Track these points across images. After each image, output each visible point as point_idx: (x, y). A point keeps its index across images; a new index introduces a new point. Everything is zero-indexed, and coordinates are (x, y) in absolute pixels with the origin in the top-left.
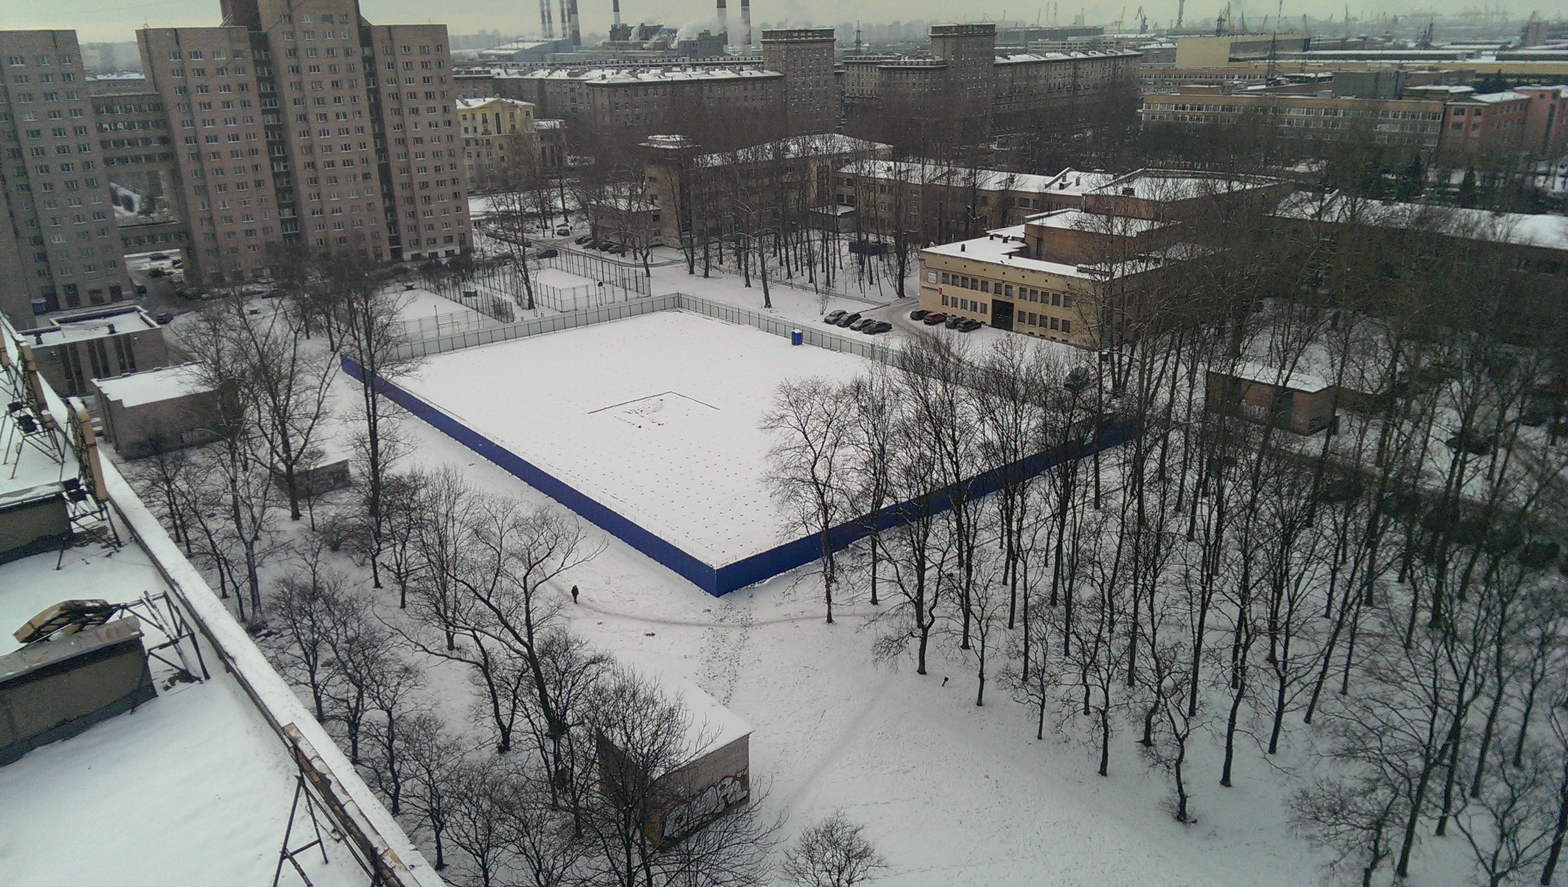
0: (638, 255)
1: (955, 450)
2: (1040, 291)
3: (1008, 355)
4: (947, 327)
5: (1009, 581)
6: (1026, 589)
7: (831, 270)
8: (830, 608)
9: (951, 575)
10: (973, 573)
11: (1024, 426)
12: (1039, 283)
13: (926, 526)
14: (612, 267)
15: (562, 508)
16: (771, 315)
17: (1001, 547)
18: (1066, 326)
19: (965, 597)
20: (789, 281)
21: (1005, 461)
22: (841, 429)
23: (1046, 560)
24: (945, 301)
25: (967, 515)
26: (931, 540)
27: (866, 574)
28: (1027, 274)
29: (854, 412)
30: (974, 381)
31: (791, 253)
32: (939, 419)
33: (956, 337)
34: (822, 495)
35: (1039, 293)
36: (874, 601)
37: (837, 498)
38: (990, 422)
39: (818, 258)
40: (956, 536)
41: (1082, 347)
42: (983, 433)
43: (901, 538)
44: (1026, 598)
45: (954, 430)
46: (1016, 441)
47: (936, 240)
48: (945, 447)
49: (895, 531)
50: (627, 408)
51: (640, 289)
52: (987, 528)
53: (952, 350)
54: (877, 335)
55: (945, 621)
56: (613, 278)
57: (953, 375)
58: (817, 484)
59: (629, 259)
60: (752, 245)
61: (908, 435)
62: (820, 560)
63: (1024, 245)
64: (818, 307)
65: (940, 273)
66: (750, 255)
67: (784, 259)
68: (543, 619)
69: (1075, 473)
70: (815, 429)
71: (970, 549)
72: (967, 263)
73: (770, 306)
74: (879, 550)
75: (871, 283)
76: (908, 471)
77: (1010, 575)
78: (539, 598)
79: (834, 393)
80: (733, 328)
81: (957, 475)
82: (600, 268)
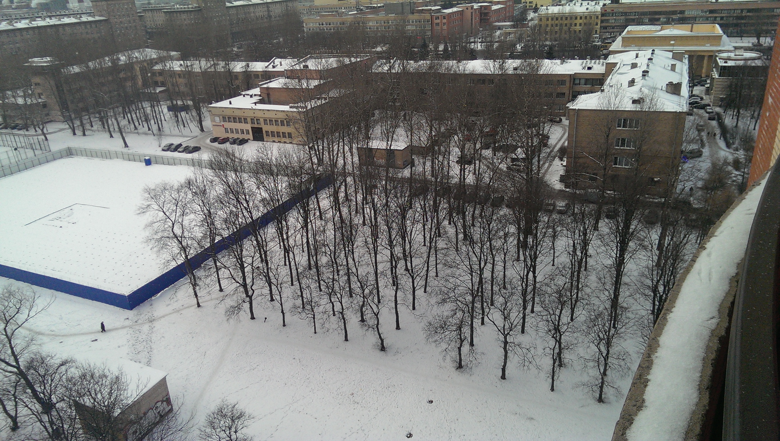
0: (37, 129)
1: (248, 206)
2: (274, 120)
3: (265, 154)
4: (231, 144)
5: (287, 263)
6: (296, 265)
7: (159, 122)
8: (197, 300)
9: (258, 267)
10: (269, 264)
11: (280, 188)
12: (272, 116)
13: (241, 246)
14: (22, 139)
15: (21, 284)
16: (129, 151)
17: (280, 248)
18: (290, 135)
19: (267, 277)
20: (136, 131)
21: (274, 206)
22: (184, 207)
23: (303, 249)
24: (226, 131)
25: (261, 236)
26: (244, 253)
27: (214, 277)
28: (266, 112)
29: (190, 196)
30: (251, 169)
31: (134, 116)
32: (237, 191)
33: (237, 148)
34: (181, 243)
35: (274, 121)
36: (221, 290)
37: (190, 242)
38: (263, 188)
39: (150, 117)
40: (257, 248)
41: (300, 145)
42: (260, 194)
43: (229, 255)
44: (297, 269)
45: (245, 196)
46: (277, 195)
47: (215, 100)
48: (243, 205)
49: (225, 252)
50: (48, 218)
51: (43, 148)
52: (272, 240)
53: (236, 155)
54: (194, 153)
55: (259, 290)
56: (23, 144)
57: (239, 168)
58: (177, 237)
59: (32, 132)
60: (109, 114)
61: (222, 203)
62: (187, 276)
63: (261, 98)
64: (157, 143)
65: (221, 117)
66: (109, 120)
67: (130, 120)
68: (23, 350)
69: (308, 205)
70: (169, 209)
71: (265, 252)
72: (234, 110)
73: (127, 147)
74: (218, 264)
75: (184, 126)
76: (226, 221)
77: (287, 260)
78: (17, 338)
79: (176, 188)
80: (107, 163)
81: (252, 218)
82: (13, 140)
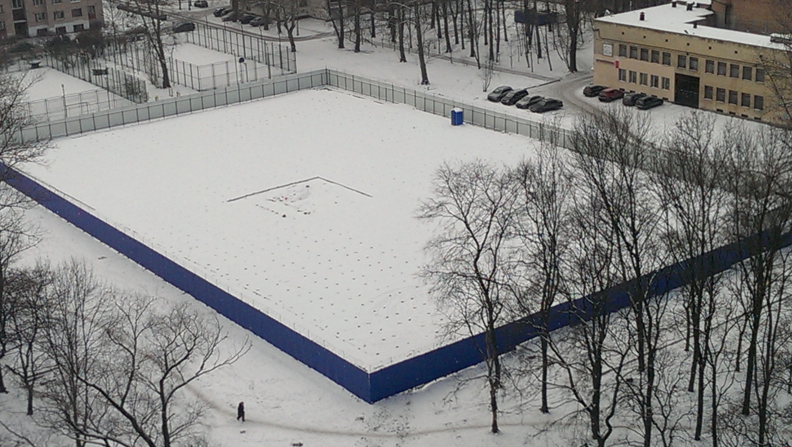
0: (283, 28)
1: (635, 242)
2: (728, 64)
3: (694, 135)
4: (626, 104)
5: (696, 387)
6: (714, 396)
7: (495, 42)
8: (495, 416)
9: (631, 380)
10: (656, 379)
11: (712, 215)
12: (728, 54)
13: (603, 326)
14: (254, 41)
15: (201, 306)
16: (428, 92)
17: (687, 350)
18: (759, 102)
19: (646, 403)
20: (448, 55)
21: (691, 253)
22: (506, 219)
23: (738, 363)
24: (622, 75)
25: (649, 314)
26: (607, 341)
27: (536, 379)
28: (714, 45)
29: (522, 199)
30: (655, 164)
31: (451, 24)
32: (617, 206)
33: (635, 115)
34: (486, 292)
35: (728, 66)
36: (545, 409)
37: (503, 294)
38: (674, 210)
39: (480, 29)
40: (636, 338)
41: (778, 126)
42: (666, 221)
43: (575, 339)
44: (715, 406)
45: (633, 219)
46: (703, 231)
47: (612, 8)
48: (624, 238)
49: (567, 331)
50: (270, 195)
51: (285, 65)
52: (673, 327)
53: (630, 130)
54: (547, 114)
55: (623, 431)
56: (255, 53)
57: (632, 157)
58: (480, 279)
59: (273, 32)
60: (407, 16)
61: (582, 225)
62: (484, 363)
63: (711, 13)
64: (481, 83)
65: (617, 45)
66: (405, 27)
67: (443, 31)
68: (181, 428)
69: (770, 267)
70: (477, 218)
71: (652, 351)
72: (647, 34)
73: (427, 83)
74: (550, 353)
75: (540, 56)
76: (582, 265)
77: (697, 381)
78: (176, 404)
79: (499, 177)
80: (387, 107)
81: (637, 269)
82: (241, 43)
